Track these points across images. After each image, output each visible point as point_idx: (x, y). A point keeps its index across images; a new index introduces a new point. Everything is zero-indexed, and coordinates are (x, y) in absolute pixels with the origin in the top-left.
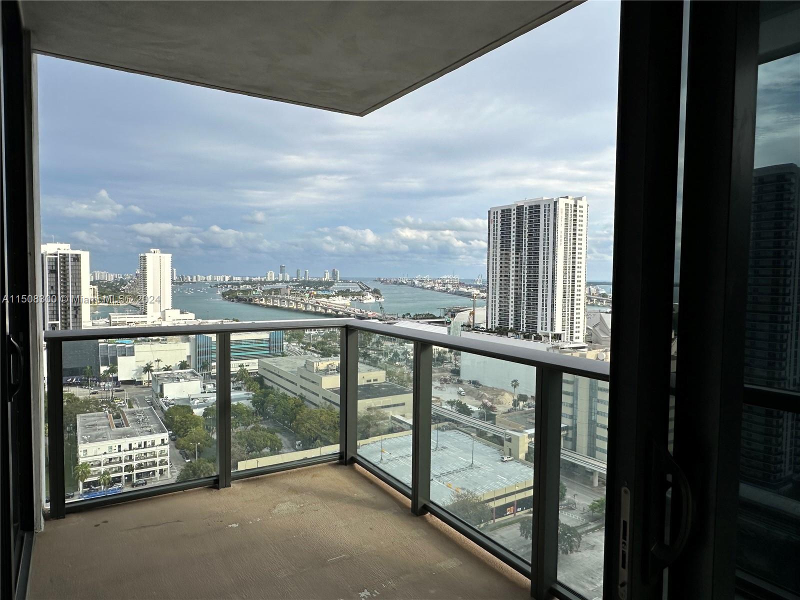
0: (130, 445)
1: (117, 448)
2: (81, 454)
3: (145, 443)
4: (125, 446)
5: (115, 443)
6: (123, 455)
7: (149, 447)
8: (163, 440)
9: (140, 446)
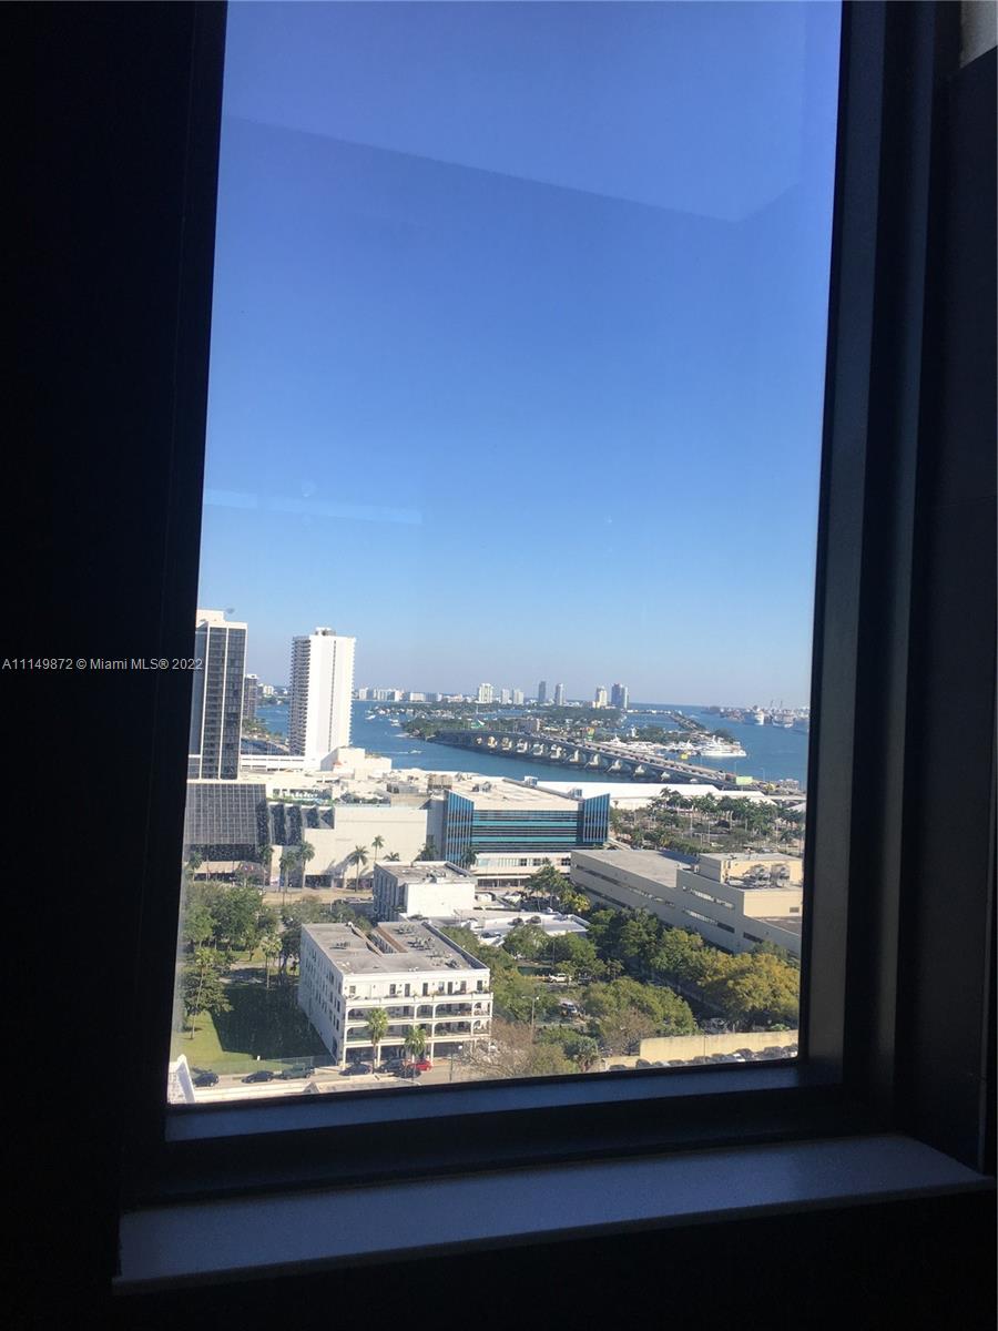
0: (425, 985)
1: (403, 989)
2: (346, 992)
3: (450, 985)
4: (417, 988)
5: (400, 979)
6: (416, 1003)
7: (457, 993)
8: (480, 983)
9: (441, 989)
